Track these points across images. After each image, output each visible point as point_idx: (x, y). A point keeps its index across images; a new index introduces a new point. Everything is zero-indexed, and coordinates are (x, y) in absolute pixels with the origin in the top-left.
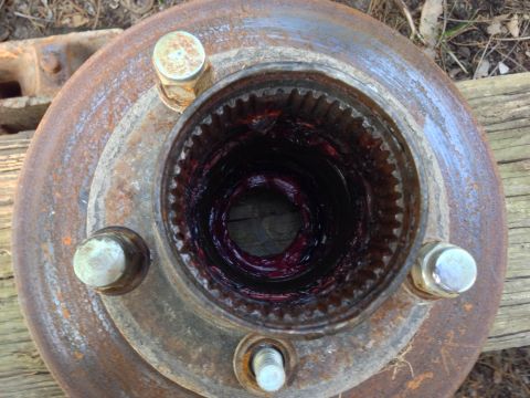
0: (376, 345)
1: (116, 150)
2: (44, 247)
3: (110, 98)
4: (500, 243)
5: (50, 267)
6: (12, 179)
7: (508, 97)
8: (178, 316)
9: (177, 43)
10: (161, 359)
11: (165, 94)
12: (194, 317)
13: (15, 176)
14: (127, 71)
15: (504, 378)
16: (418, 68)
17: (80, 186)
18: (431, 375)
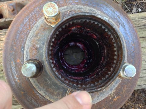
0: (106, 90)
1: (32, 36)
2: (11, 63)
3: (29, 20)
4: (140, 61)
5: (14, 68)
6: (2, 43)
7: (142, 19)
8: (51, 83)
9: (50, 5)
10: (46, 95)
11: (46, 20)
12: (55, 83)
13: (3, 42)
14: (34, 12)
15: (138, 95)
16: (118, 11)
17: (21, 45)
18: (120, 97)
